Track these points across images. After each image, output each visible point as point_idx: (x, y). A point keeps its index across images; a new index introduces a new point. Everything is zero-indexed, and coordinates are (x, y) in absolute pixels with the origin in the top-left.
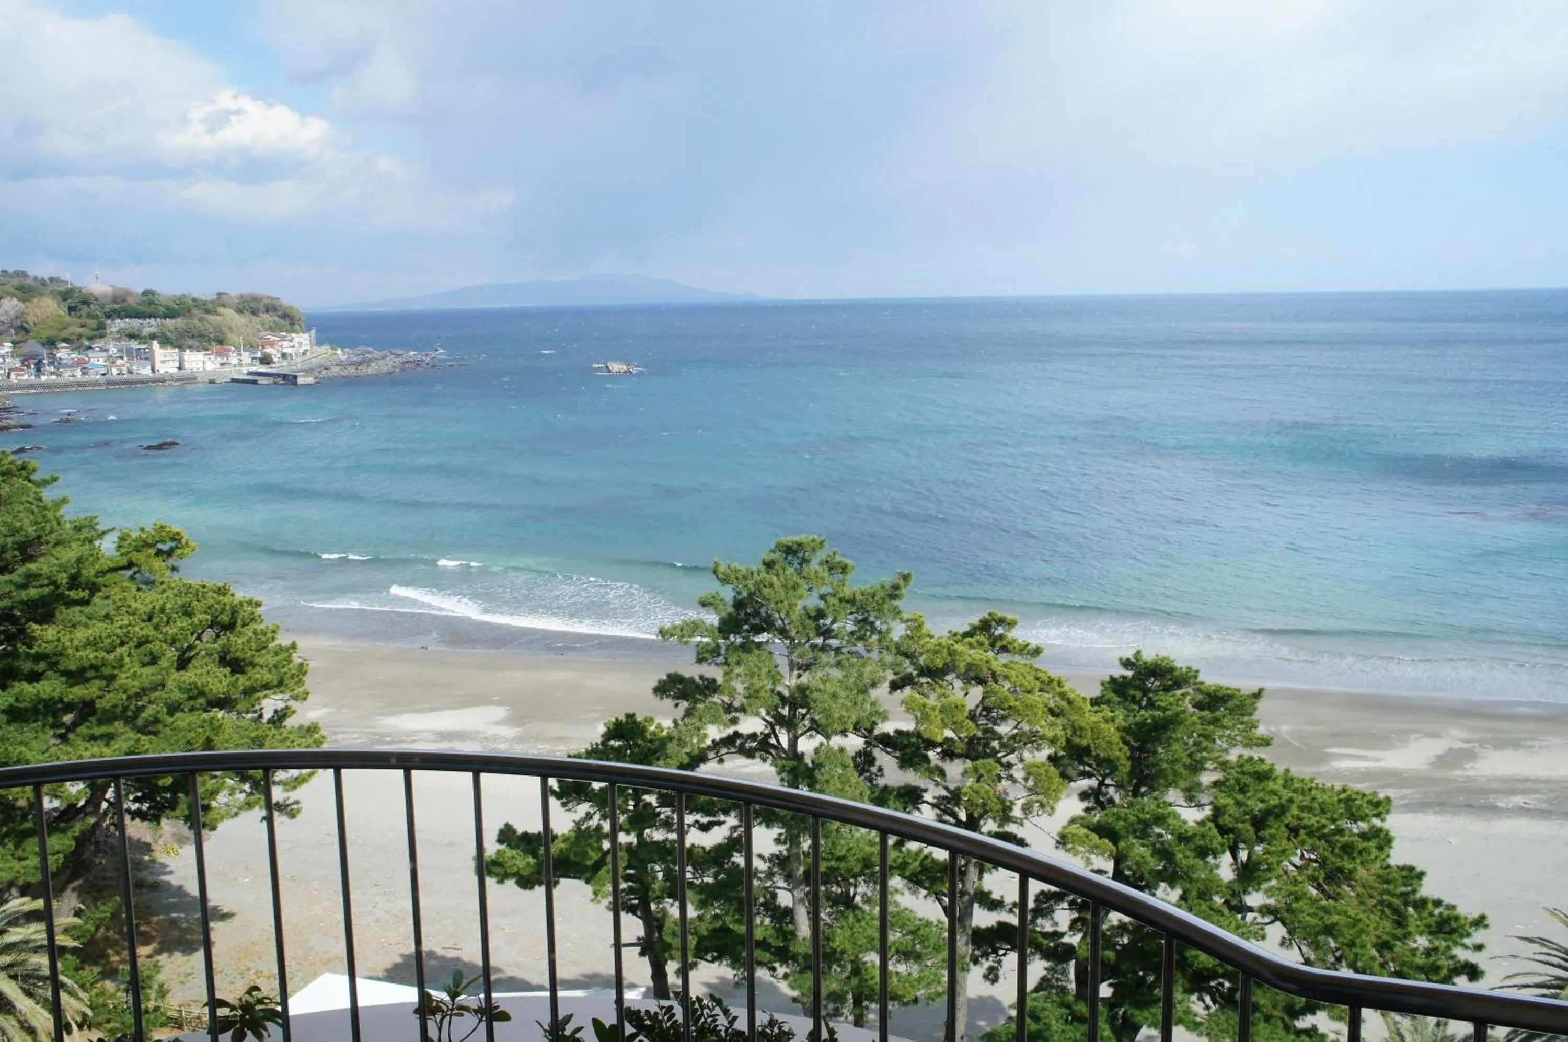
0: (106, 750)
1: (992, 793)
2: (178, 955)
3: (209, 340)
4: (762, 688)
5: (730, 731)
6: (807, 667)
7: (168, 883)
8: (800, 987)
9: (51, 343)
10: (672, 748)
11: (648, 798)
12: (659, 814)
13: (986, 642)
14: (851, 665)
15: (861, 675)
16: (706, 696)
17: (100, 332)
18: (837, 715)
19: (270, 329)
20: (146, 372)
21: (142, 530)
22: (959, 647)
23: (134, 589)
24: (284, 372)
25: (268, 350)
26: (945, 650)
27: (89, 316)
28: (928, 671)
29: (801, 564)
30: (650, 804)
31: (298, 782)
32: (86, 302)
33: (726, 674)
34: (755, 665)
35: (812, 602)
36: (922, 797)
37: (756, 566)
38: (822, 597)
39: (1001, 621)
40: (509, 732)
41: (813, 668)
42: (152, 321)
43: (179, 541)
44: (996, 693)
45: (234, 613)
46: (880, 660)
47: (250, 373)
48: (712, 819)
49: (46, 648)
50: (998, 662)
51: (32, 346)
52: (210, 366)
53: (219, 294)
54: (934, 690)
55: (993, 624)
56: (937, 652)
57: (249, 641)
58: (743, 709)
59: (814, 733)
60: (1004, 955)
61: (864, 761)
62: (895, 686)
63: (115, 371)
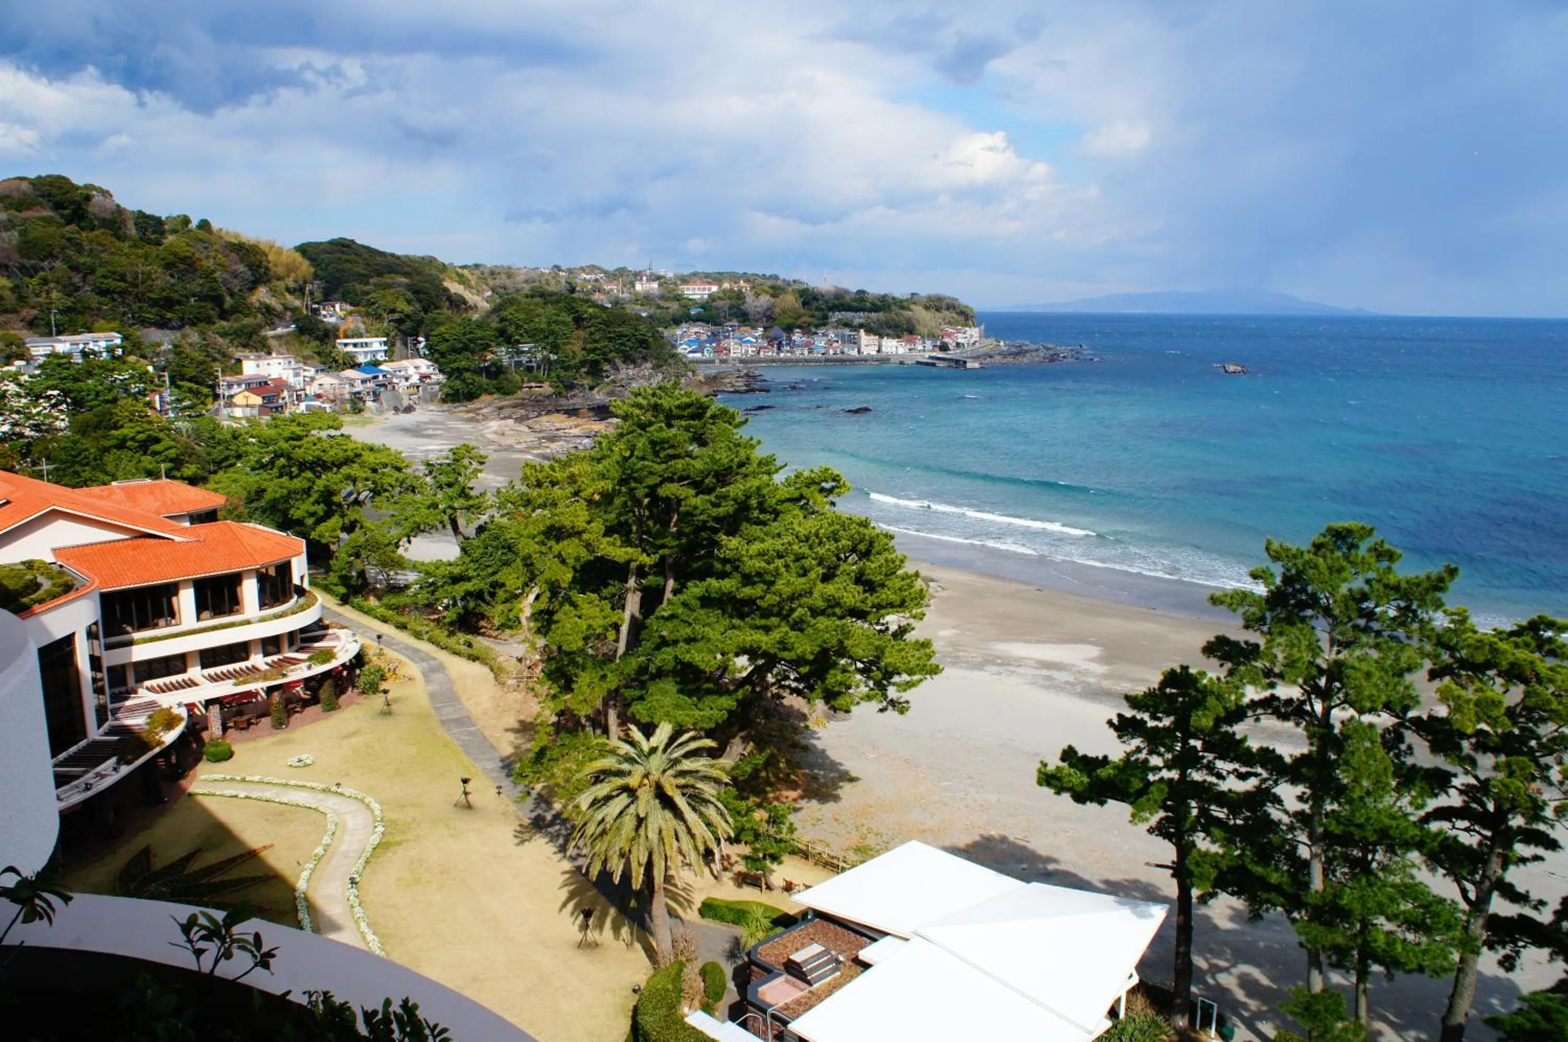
0: (765, 638)
1: (1522, 791)
2: (814, 802)
3: (902, 331)
4: (1299, 659)
5: (1267, 693)
6: (1347, 645)
7: (814, 746)
8: (1307, 934)
9: (789, 329)
10: (1211, 701)
11: (1192, 742)
12: (1203, 757)
13: (1534, 644)
14: (1390, 649)
15: (1397, 659)
16: (1249, 660)
17: (823, 322)
18: (1367, 693)
19: (950, 323)
20: (854, 353)
21: (812, 471)
22: (1503, 646)
23: (801, 516)
24: (957, 358)
25: (946, 340)
26: (1487, 648)
27: (817, 309)
28: (1465, 664)
29: (1349, 549)
30: (1195, 747)
31: (909, 685)
32: (815, 298)
33: (1268, 642)
34: (1297, 638)
35: (1358, 584)
36: (1450, 781)
37: (1305, 546)
38: (1368, 582)
39: (1551, 625)
40: (1101, 669)
41: (1352, 647)
42: (861, 314)
43: (838, 481)
44: (1538, 694)
45: (871, 543)
46: (1420, 648)
47: (931, 358)
48: (1249, 769)
49: (729, 554)
50: (1544, 665)
51: (776, 331)
52: (901, 351)
53: (913, 294)
54: (1473, 683)
55: (1542, 627)
56: (1477, 648)
57: (880, 567)
58: (1281, 676)
59: (1347, 706)
60: (1524, 947)
61: (1392, 739)
62: (1434, 675)
63: (831, 352)
